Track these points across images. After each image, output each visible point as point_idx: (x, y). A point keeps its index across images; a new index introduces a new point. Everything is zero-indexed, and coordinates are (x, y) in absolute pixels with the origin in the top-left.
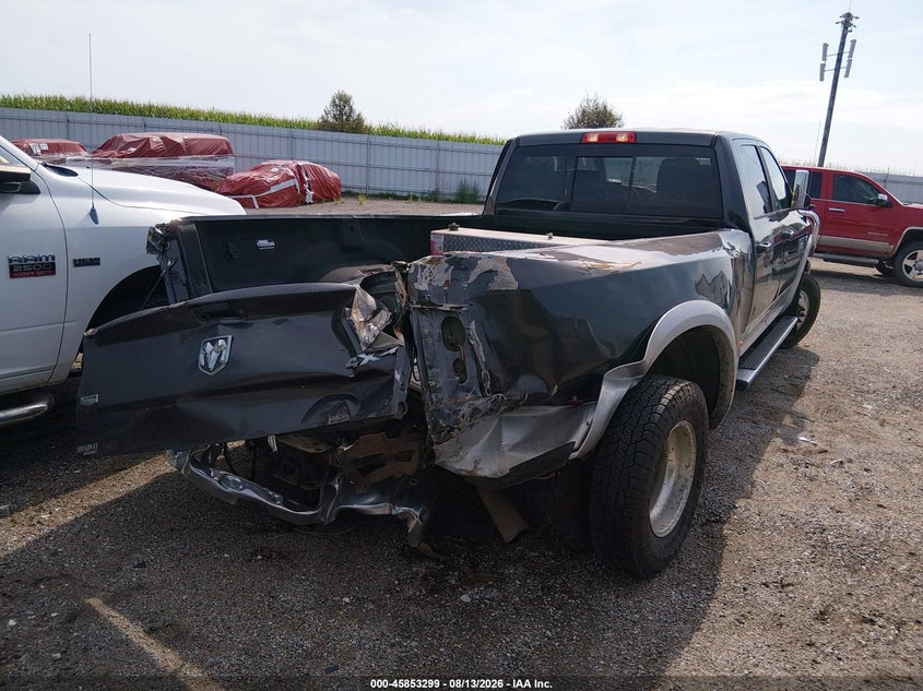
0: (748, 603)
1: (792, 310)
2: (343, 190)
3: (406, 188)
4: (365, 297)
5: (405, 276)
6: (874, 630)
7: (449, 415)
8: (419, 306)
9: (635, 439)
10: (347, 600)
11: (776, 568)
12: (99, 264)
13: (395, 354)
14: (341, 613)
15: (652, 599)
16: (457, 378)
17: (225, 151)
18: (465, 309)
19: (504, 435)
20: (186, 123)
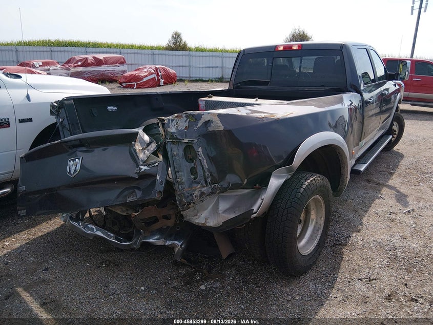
0: (350, 290)
1: (390, 132)
2: (178, 78)
3: (207, 76)
4: (144, 135)
5: (163, 125)
6: (417, 306)
7: (188, 196)
8: (171, 140)
9: (287, 207)
10: (143, 288)
11: (367, 270)
12: (32, 121)
13: (157, 166)
14: (139, 295)
15: (299, 288)
16: (193, 177)
17: (122, 62)
18: (196, 141)
19: (220, 205)
20: (105, 50)
